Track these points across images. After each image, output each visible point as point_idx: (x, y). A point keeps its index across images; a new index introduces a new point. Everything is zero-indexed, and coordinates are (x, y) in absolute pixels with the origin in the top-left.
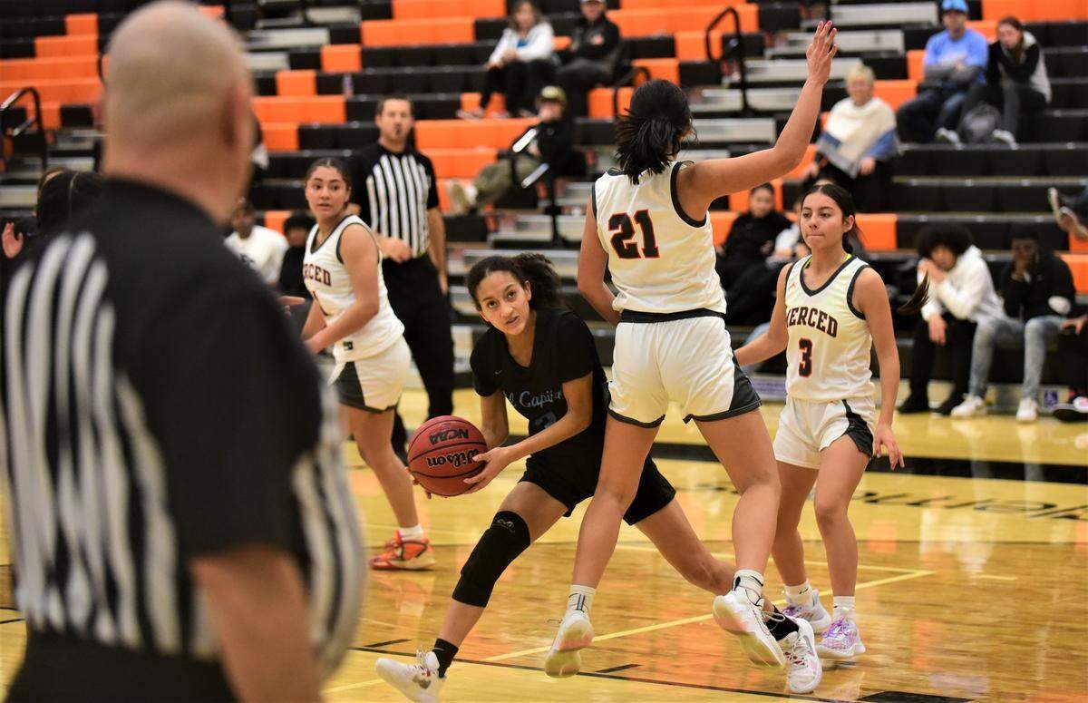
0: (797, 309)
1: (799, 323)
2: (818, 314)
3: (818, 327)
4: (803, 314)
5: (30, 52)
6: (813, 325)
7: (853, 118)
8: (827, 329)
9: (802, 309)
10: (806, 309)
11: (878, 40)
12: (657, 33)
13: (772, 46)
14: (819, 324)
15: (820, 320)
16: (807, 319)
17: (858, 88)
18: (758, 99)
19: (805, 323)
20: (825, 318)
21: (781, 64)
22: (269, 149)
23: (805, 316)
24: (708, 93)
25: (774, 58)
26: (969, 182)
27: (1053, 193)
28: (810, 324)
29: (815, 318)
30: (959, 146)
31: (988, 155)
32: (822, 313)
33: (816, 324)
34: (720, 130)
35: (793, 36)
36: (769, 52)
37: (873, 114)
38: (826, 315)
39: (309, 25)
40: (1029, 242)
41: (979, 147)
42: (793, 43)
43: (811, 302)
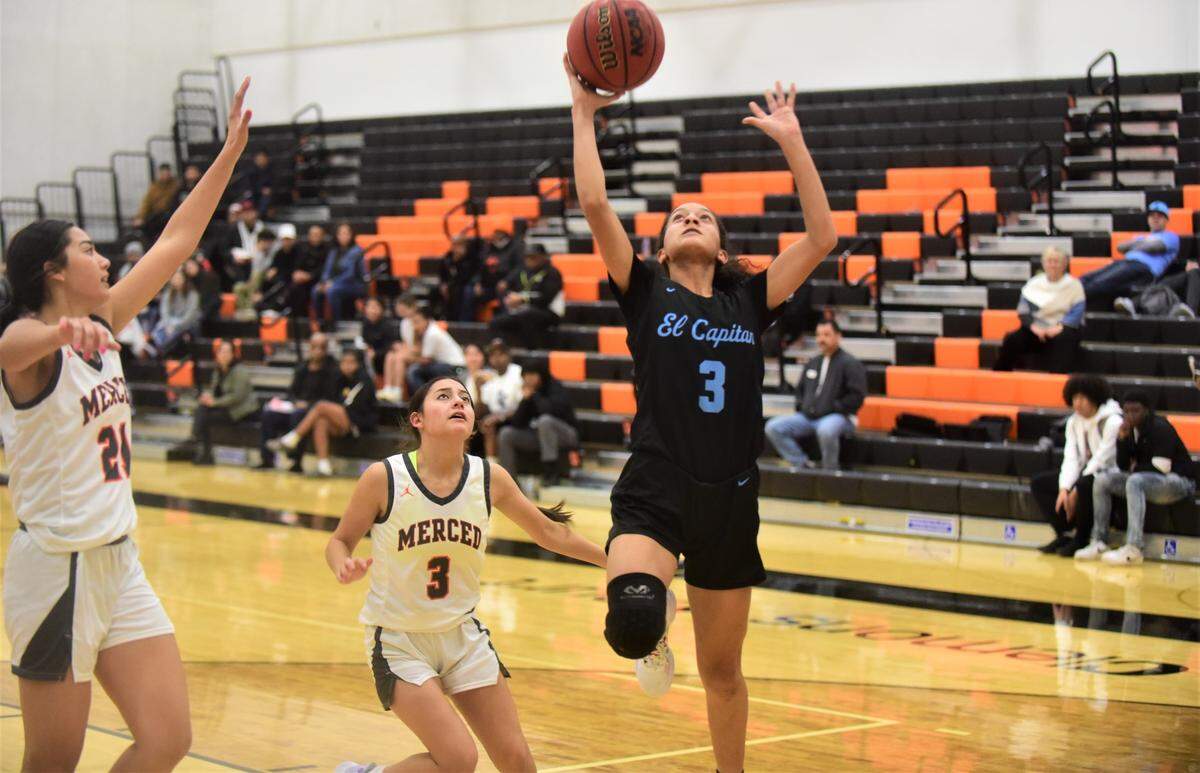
0: (427, 524)
1: (435, 539)
2: (460, 526)
3: (463, 541)
4: (439, 527)
5: (410, 212)
6: (455, 539)
7: (1048, 291)
8: (473, 542)
9: (435, 522)
10: (441, 521)
11: (1096, 222)
12: (909, 210)
13: (1004, 224)
14: (464, 537)
15: (465, 533)
16: (445, 534)
17: (1053, 264)
18: (980, 269)
19: (443, 539)
20: (470, 529)
21: (1010, 240)
22: (567, 298)
23: (442, 529)
24: (942, 263)
25: (1004, 235)
26: (1137, 349)
27: (1192, 361)
28: (451, 539)
29: (457, 531)
30: (1136, 317)
31: (1160, 325)
32: (464, 524)
33: (460, 537)
34: (945, 295)
35: (1024, 216)
36: (1000, 230)
37: (1067, 287)
38: (469, 526)
39: (635, 196)
40: (1138, 405)
41: (1153, 318)
42: (1023, 223)
43: (444, 512)
